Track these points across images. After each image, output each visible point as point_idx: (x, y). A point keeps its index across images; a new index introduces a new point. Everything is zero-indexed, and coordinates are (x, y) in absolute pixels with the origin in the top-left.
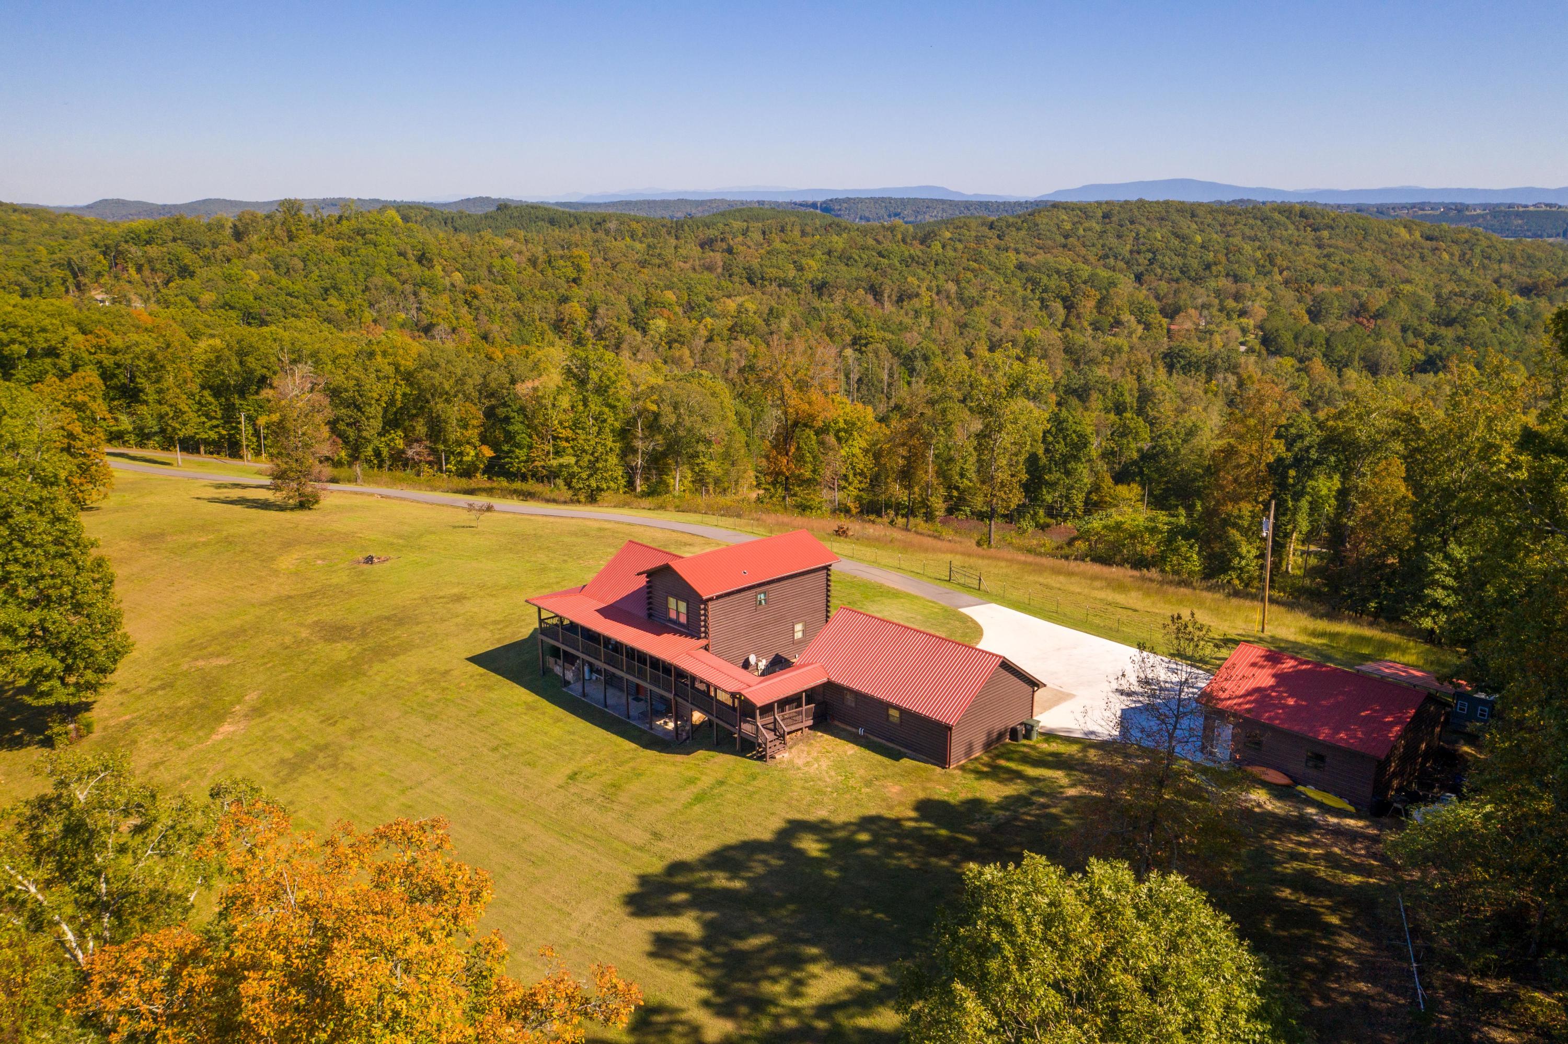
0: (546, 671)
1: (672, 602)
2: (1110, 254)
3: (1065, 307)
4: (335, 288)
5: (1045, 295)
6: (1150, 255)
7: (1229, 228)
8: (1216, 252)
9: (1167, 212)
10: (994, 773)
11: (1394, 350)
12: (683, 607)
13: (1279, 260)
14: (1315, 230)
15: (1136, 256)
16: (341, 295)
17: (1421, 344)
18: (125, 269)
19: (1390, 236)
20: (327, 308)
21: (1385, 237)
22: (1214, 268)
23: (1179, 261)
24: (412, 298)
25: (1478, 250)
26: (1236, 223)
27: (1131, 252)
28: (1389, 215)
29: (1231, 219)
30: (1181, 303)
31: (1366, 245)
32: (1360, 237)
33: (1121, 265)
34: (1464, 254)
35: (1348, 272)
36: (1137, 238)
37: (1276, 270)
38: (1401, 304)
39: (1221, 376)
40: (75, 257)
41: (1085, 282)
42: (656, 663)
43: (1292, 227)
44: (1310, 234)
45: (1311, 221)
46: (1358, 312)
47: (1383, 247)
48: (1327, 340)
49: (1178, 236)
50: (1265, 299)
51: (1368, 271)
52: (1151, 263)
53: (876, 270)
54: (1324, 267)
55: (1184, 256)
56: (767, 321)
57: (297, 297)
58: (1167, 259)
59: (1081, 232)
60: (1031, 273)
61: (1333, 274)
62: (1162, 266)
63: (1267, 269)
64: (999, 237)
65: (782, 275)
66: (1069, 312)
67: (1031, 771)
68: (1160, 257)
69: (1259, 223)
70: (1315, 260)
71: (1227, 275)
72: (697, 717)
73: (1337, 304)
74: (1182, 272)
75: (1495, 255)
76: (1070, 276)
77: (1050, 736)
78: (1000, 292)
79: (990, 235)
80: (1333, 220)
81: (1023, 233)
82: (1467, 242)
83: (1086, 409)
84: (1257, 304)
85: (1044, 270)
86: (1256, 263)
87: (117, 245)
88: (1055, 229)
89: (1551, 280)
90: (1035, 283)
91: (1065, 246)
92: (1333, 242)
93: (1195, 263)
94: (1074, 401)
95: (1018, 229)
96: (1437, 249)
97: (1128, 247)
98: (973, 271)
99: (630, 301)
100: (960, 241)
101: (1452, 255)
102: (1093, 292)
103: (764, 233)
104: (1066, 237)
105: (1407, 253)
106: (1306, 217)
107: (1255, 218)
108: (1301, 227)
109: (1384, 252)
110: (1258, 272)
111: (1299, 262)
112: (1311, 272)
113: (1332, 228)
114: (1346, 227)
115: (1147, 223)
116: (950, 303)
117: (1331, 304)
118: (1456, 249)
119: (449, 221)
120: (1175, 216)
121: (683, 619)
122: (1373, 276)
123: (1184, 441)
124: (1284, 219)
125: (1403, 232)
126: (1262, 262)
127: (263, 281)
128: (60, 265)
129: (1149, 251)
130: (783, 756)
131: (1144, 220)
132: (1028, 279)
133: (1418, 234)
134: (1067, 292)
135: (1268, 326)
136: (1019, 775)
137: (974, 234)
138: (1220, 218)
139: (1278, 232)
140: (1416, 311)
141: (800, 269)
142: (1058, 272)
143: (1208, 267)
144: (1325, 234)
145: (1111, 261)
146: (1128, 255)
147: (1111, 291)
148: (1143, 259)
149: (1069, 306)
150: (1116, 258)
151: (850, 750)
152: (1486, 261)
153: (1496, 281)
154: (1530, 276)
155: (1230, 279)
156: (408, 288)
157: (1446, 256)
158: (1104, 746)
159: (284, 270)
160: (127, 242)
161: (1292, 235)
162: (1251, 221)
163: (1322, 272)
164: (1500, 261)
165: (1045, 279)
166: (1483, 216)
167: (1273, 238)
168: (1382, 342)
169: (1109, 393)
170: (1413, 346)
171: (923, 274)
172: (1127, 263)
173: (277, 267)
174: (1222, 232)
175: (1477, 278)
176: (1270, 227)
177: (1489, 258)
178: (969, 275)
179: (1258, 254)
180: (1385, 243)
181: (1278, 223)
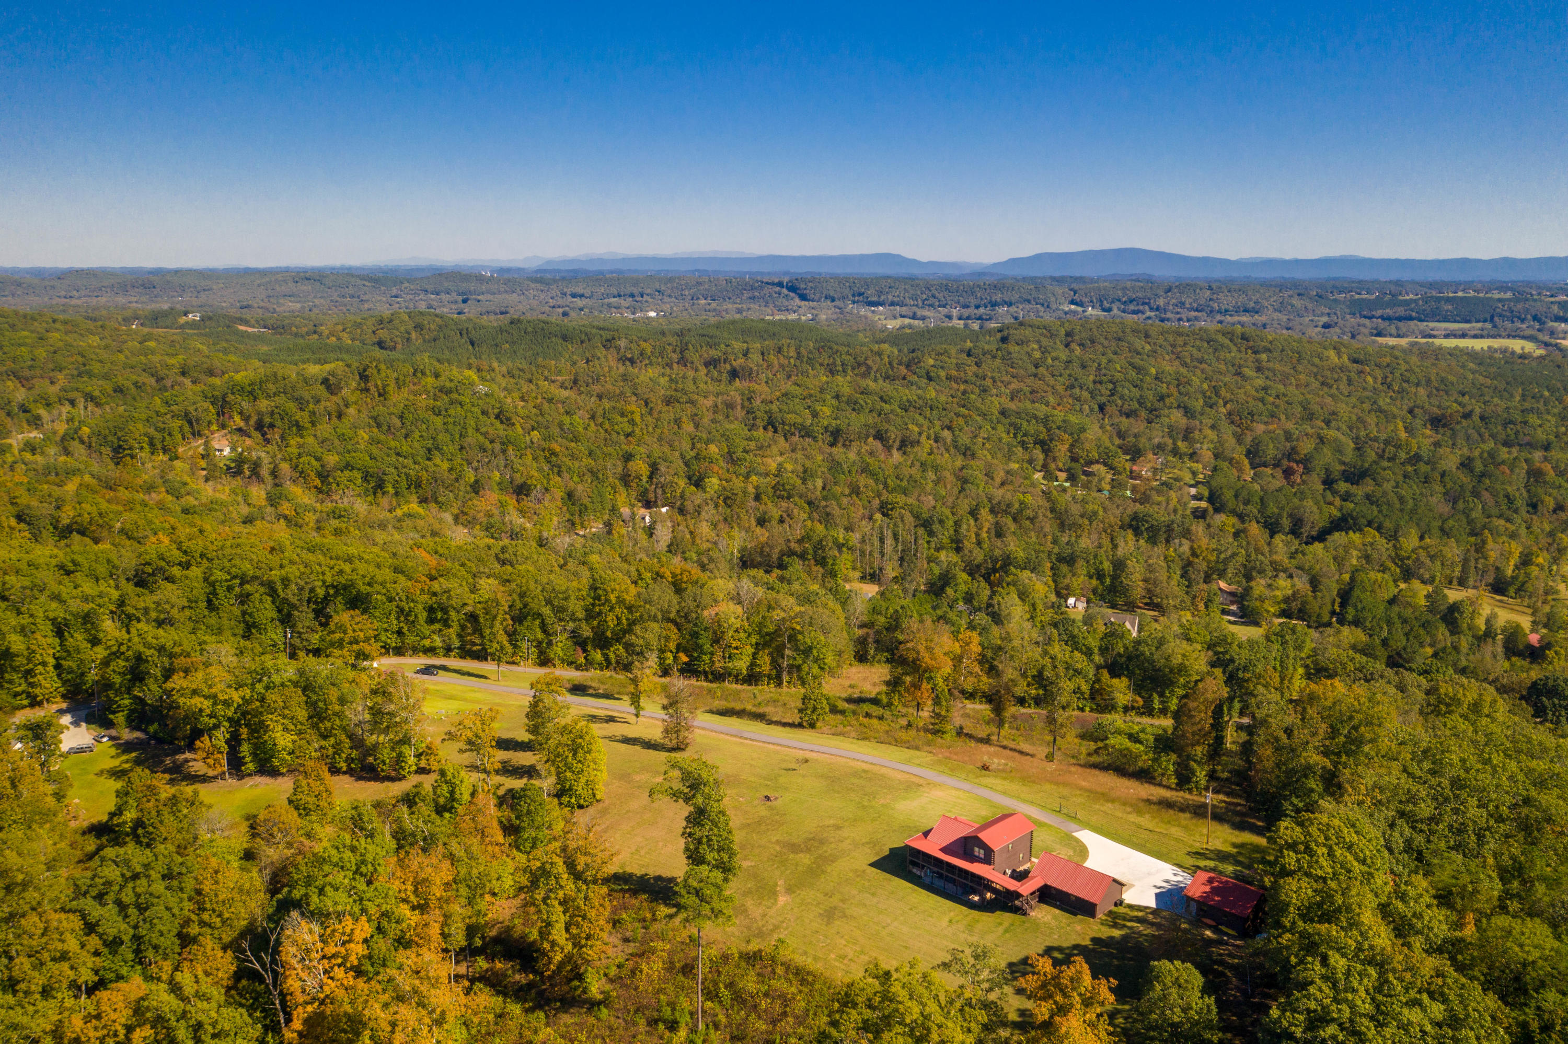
0: (910, 872)
1: (976, 849)
2: (1076, 384)
3: (1043, 451)
4: (437, 448)
5: (1025, 439)
6: (1111, 386)
7: (1179, 349)
8: (1168, 384)
9: (1123, 332)
10: (1115, 926)
11: (1315, 509)
12: (982, 852)
13: (1223, 392)
14: (1255, 352)
15: (1098, 386)
16: (442, 455)
17: (1338, 501)
18: (231, 417)
19: (1321, 359)
20: (434, 468)
21: (1317, 361)
22: (1167, 400)
23: (1136, 393)
24: (502, 457)
25: (1397, 375)
26: (1185, 344)
27: (1095, 382)
28: (1327, 299)
29: (1180, 340)
30: (1141, 446)
31: (1300, 368)
32: (1295, 361)
33: (1085, 394)
34: (1386, 377)
35: (1283, 406)
36: (1099, 369)
37: (1221, 401)
38: (1325, 450)
39: (1177, 541)
40: (191, 409)
41: (1059, 428)
42: (973, 875)
43: (1234, 349)
44: (1250, 356)
45: (1251, 343)
46: (1290, 454)
47: (1315, 370)
48: (1262, 499)
49: (1134, 367)
50: (1212, 442)
51: (1301, 403)
52: (1112, 395)
53: (879, 415)
54: (1262, 400)
55: (1141, 389)
56: (804, 481)
57: (405, 457)
58: (1126, 391)
59: (1049, 361)
60: (1013, 419)
61: (1270, 407)
62: (1122, 397)
63: (1213, 401)
64: (976, 364)
65: (800, 420)
66: (1047, 455)
67: (1129, 924)
68: (1119, 389)
69: (1206, 345)
70: (1254, 393)
71: (1179, 407)
72: (988, 895)
73: (1271, 446)
74: (1140, 404)
75: (1413, 379)
76: (1046, 421)
77: (1131, 907)
78: (988, 439)
79: (969, 362)
80: (1271, 342)
81: (998, 361)
82: (1388, 365)
83: (1074, 575)
84: (1205, 447)
85: (1023, 415)
86: (1204, 393)
87: (224, 397)
88: (1025, 358)
89: (1458, 411)
90: (1017, 428)
91: (1035, 375)
92: (1271, 365)
93: (1150, 395)
94: (1064, 568)
95: (994, 357)
96: (1362, 372)
97: (1092, 378)
98: (964, 416)
99: (682, 456)
100: (942, 368)
101: (1375, 378)
102: (1066, 437)
103: (763, 354)
104: (1036, 366)
105: (1336, 376)
106: (1247, 340)
107: (1201, 339)
108: (1243, 349)
109: (1316, 375)
110: (1206, 403)
111: (1242, 397)
112: (1250, 405)
113: (1270, 351)
114: (1282, 350)
115: (1106, 343)
116: (947, 450)
117: (1267, 445)
118: (1379, 373)
119: (464, 332)
120: (1131, 338)
121: (982, 856)
122: (1305, 409)
123: (1157, 648)
124: (1227, 342)
125: (1332, 354)
126: (1208, 393)
127: (374, 441)
128: (178, 416)
129: (1111, 382)
130: (1033, 914)
131: (1102, 340)
132: (1011, 425)
133: (1345, 358)
134: (1044, 436)
135: (1214, 483)
136: (1124, 926)
137: (954, 361)
138: (1171, 338)
139: (1222, 355)
140: (1338, 455)
141: (815, 415)
142: (1036, 417)
143: (1162, 398)
144: (1264, 357)
145: (1077, 391)
146: (1091, 386)
147: (1082, 436)
148: (1105, 389)
149: (1047, 451)
150: (1081, 388)
151: (1057, 911)
152: (1405, 385)
153: (1411, 412)
154: (1439, 407)
155: (1181, 410)
156: (498, 447)
157: (1370, 379)
158: (1154, 912)
159: (385, 428)
160: (233, 393)
161: (1234, 358)
162: (1198, 343)
163: (1260, 405)
164: (1417, 385)
165: (1025, 423)
166: (1415, 301)
167: (1218, 359)
168: (1305, 503)
169: (1092, 562)
170: (1330, 503)
171: (921, 420)
172: (1091, 393)
173: (379, 426)
174: (1173, 353)
175: (1394, 409)
176: (1216, 350)
177: (1408, 381)
178: (961, 421)
179: (1205, 386)
180: (1317, 366)
181: (1222, 346)
